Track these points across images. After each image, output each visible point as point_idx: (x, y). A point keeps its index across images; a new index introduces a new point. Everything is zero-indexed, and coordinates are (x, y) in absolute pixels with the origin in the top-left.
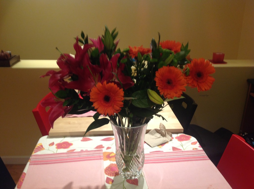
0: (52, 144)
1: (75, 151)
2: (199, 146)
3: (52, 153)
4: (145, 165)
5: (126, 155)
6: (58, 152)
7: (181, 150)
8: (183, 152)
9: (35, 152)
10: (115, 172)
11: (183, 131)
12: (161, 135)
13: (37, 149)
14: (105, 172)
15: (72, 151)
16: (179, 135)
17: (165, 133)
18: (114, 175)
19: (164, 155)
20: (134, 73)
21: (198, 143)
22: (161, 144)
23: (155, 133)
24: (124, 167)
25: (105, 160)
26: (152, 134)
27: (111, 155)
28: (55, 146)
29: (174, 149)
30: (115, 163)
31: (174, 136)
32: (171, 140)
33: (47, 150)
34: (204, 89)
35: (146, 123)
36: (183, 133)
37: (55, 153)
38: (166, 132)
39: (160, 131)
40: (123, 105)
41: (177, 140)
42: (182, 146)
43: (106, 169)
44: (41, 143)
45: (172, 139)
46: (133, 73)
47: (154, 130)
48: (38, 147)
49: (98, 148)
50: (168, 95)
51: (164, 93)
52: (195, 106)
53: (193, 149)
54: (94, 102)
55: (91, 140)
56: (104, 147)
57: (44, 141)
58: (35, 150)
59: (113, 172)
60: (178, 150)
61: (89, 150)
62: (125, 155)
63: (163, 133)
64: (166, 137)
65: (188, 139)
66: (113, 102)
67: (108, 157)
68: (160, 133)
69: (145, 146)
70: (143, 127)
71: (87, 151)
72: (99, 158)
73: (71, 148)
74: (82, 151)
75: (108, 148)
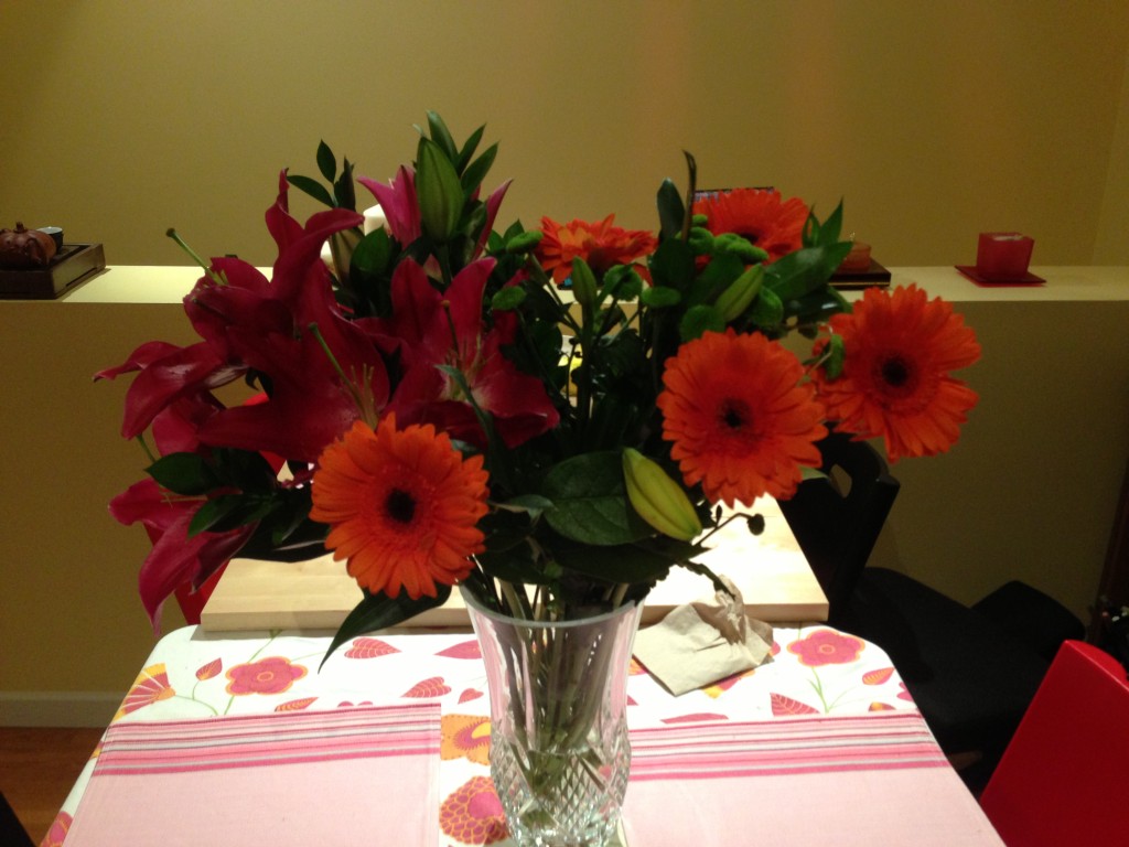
0: (212, 669)
1: (312, 708)
2: (901, 690)
3: (206, 714)
4: (632, 787)
6: (232, 713)
7: (812, 710)
8: (820, 720)
9: (128, 710)
10: (491, 820)
11: (825, 615)
12: (723, 634)
13: (138, 691)
14: (441, 821)
15: (299, 709)
16: (807, 632)
17: (742, 624)
18: (486, 836)
19: (730, 738)
21: (896, 678)
22: (718, 678)
23: (691, 624)
24: (529, 804)
25: (446, 759)
26: (680, 628)
27: (476, 734)
28: (222, 681)
29: (781, 704)
30: (487, 773)
31: (785, 636)
32: (767, 660)
33: (188, 698)
34: (917, 448)
36: (829, 623)
37: (221, 715)
38: (747, 619)
39: (718, 616)
40: (485, 543)
41: (795, 658)
42: (820, 692)
43: (447, 803)
44: (163, 665)
45: (771, 654)
47: (687, 609)
48: (147, 683)
49: (420, 695)
50: (726, 487)
51: (704, 477)
52: (891, 490)
53: (871, 709)
55: (394, 650)
56: (447, 690)
57: (177, 651)
58: (128, 696)
59: (480, 822)
60: (798, 713)
61: (377, 704)
62: (531, 746)
63: (731, 621)
64: (744, 642)
65: (846, 654)
67: (465, 739)
68: (715, 625)
69: (637, 685)
70: (621, 620)
71: (367, 708)
72: (422, 746)
73: (296, 691)
74: (345, 708)
75: (469, 695)
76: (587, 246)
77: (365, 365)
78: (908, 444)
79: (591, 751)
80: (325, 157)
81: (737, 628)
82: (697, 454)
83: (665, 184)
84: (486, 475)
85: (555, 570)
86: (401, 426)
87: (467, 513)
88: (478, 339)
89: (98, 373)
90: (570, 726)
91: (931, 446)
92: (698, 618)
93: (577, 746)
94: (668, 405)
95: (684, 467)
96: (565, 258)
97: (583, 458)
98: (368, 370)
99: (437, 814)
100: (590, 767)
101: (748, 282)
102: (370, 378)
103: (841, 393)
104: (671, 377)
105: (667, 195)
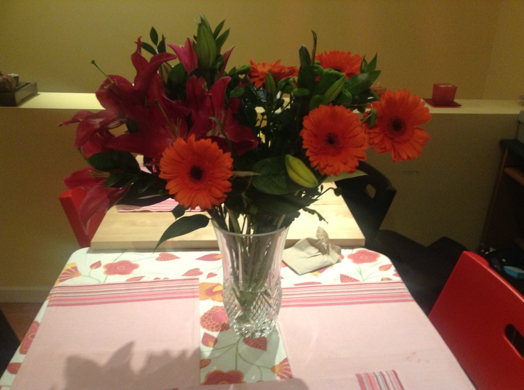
0: (97, 265)
1: (142, 280)
2: (395, 273)
3: (96, 283)
4: (282, 310)
5: (244, 291)
6: (107, 282)
7: (357, 281)
8: (361, 284)
9: (61, 281)
10: (223, 322)
11: (363, 244)
12: (320, 251)
13: (65, 274)
14: (201, 323)
15: (137, 280)
16: (355, 251)
17: (328, 247)
18: (220, 328)
19: (323, 291)
20: (261, 120)
21: (393, 268)
22: (318, 268)
23: (306, 247)
24: (239, 313)
25: (202, 300)
26: (301, 248)
27: (215, 290)
28: (101, 270)
29: (344, 278)
30: (221, 304)
31: (346, 252)
32: (338, 261)
33: (86, 276)
34: (405, 157)
35: (284, 227)
36: (365, 247)
37: (102, 283)
38: (330, 245)
39: (317, 243)
40: (231, 187)
41: (350, 261)
42: (361, 274)
43: (203, 316)
44: (75, 263)
45: (340, 259)
46: (258, 120)
47: (304, 241)
48: (68, 270)
49: (189, 275)
50: (328, 167)
51: (318, 164)
52: (392, 193)
53: (382, 280)
54: (170, 180)
55: (177, 258)
56: (201, 273)
57: (81, 258)
58: (60, 276)
59: (218, 323)
60: (353, 281)
61: (171, 278)
62: (241, 289)
63: (323, 246)
64: (329, 254)
65: (373, 259)
66: (210, 181)
67: (210, 292)
68: (316, 247)
69: (284, 272)
70: (280, 234)
71: (166, 280)
72: (191, 295)
73: (135, 273)
74: (157, 280)
75: (211, 275)
76: (270, 71)
77: (178, 119)
78: (401, 154)
79: (266, 291)
80: (154, 34)
81: (326, 248)
82: (316, 154)
83: (302, 47)
84: (232, 160)
85: (254, 210)
86: (197, 139)
87: (224, 175)
88: (223, 112)
89: (61, 123)
90: (257, 281)
91: (410, 155)
92: (308, 244)
93: (260, 288)
94: (305, 134)
95: (311, 159)
96: (261, 77)
97: (269, 160)
98: (179, 120)
99: (199, 320)
100: (266, 297)
101: (337, 86)
102: (180, 124)
103: (375, 133)
104: (306, 123)
105: (303, 52)
